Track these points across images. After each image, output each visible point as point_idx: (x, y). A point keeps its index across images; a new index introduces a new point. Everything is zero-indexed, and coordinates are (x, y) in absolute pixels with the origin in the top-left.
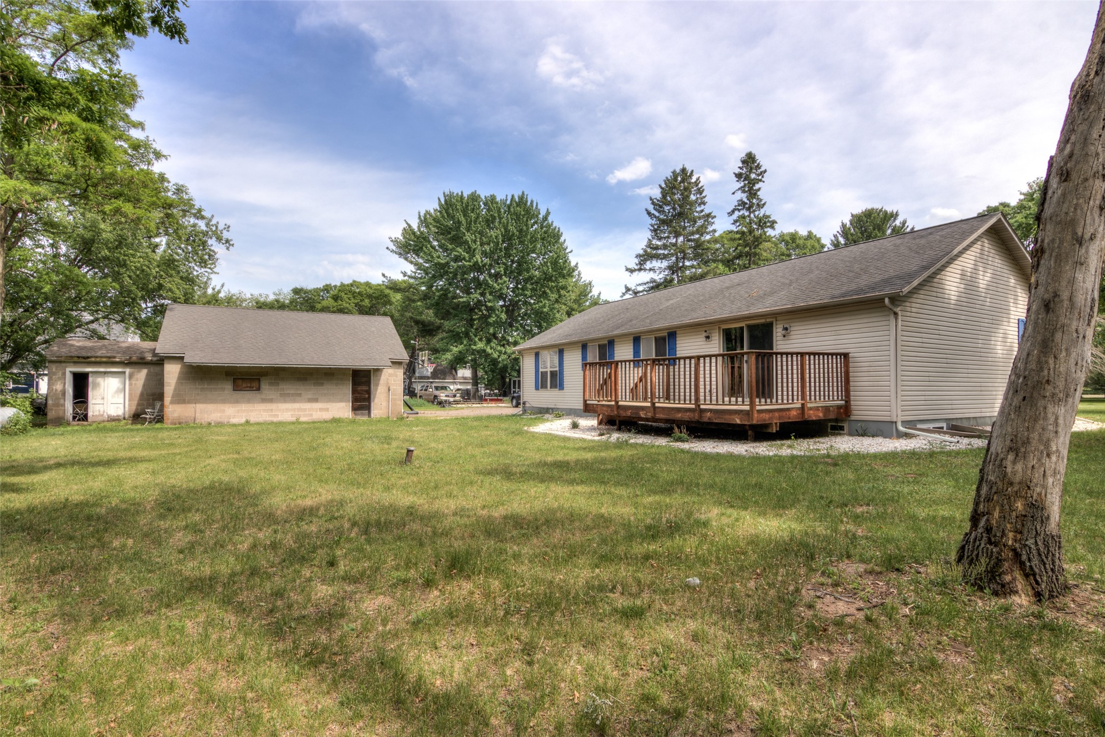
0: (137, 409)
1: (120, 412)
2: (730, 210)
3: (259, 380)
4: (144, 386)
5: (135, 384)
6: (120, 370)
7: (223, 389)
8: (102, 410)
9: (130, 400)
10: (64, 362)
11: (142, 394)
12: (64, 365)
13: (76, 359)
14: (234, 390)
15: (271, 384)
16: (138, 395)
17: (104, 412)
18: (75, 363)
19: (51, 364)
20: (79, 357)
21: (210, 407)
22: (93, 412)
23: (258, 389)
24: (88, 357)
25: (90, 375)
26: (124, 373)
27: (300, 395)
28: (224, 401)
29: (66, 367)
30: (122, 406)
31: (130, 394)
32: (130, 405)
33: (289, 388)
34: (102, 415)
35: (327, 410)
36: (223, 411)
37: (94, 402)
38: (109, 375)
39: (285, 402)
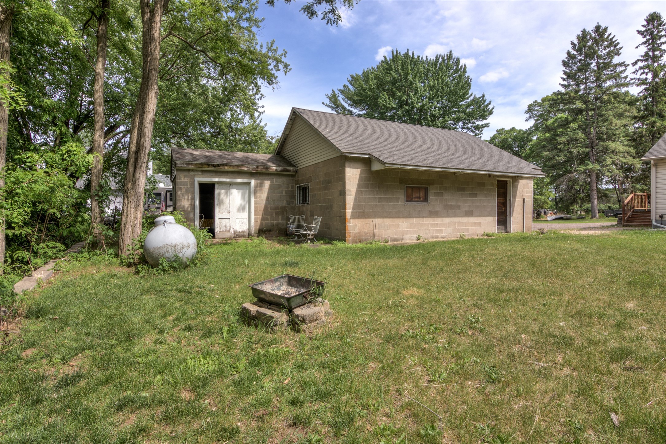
0: (261, 224)
1: (245, 228)
2: (633, 61)
3: (426, 190)
4: (268, 198)
5: (260, 197)
6: (245, 180)
7: (398, 200)
8: (228, 225)
9: (255, 215)
10: (193, 170)
11: (266, 208)
12: (192, 173)
13: (206, 168)
14: (407, 201)
15: (437, 194)
16: (263, 209)
17: (230, 227)
18: (203, 171)
19: (179, 173)
20: (208, 165)
21: (387, 221)
22: (220, 228)
23: (426, 200)
24: (219, 166)
25: (216, 186)
26: (249, 184)
27: (459, 207)
28: (398, 216)
29: (194, 176)
30: (246, 221)
31: (256, 208)
32: (256, 220)
33: (451, 198)
34: (229, 231)
35: (479, 224)
36: (398, 226)
37: (220, 216)
38: (234, 186)
39: (448, 216)
